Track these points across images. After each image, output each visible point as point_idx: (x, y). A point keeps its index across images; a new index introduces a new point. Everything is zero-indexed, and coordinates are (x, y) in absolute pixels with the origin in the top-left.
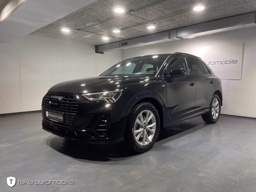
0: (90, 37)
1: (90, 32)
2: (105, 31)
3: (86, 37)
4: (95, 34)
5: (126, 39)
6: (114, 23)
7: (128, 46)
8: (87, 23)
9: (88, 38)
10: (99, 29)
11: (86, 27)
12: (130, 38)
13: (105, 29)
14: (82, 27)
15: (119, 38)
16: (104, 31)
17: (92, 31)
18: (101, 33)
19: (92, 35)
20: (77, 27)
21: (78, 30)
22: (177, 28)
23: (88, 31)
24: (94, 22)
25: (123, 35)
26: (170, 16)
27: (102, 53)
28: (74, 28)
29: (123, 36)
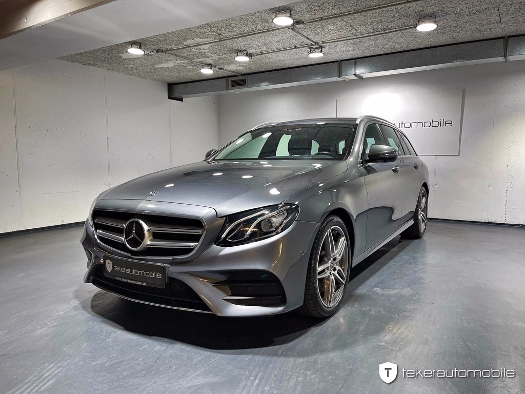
0: (172, 66)
1: (180, 56)
2: (214, 56)
3: (162, 66)
4: (186, 61)
5: (243, 73)
6: (245, 43)
7: (248, 87)
8: (190, 39)
9: (166, 67)
10: (204, 51)
11: (181, 46)
12: (254, 71)
13: (215, 53)
14: (173, 46)
15: (231, 71)
16: (212, 55)
17: (185, 55)
18: (202, 59)
19: (179, 62)
20: (162, 46)
21: (157, 51)
22: (356, 58)
23: (177, 54)
24: (208, 38)
25: (242, 66)
26: (360, 36)
27: (181, 100)
28: (153, 47)
29: (241, 68)
